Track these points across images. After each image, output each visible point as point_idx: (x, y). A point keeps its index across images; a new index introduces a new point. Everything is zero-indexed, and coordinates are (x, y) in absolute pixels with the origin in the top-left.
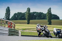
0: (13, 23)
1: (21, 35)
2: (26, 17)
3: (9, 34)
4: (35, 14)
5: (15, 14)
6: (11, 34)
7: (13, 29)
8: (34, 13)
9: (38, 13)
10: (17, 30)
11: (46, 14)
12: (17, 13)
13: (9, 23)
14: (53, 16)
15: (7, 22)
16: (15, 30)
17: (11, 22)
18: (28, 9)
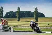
0: (6, 21)
1: (13, 30)
2: (17, 15)
3: (3, 30)
4: (24, 13)
5: (8, 13)
6: (5, 30)
7: (6, 25)
8: (23, 11)
9: (27, 11)
10: (9, 27)
11: (33, 12)
12: (9, 12)
13: (3, 20)
14: (40, 14)
15: (1, 19)
16: (8, 26)
17: (4, 20)
18: (18, 8)
